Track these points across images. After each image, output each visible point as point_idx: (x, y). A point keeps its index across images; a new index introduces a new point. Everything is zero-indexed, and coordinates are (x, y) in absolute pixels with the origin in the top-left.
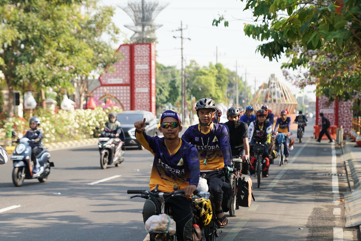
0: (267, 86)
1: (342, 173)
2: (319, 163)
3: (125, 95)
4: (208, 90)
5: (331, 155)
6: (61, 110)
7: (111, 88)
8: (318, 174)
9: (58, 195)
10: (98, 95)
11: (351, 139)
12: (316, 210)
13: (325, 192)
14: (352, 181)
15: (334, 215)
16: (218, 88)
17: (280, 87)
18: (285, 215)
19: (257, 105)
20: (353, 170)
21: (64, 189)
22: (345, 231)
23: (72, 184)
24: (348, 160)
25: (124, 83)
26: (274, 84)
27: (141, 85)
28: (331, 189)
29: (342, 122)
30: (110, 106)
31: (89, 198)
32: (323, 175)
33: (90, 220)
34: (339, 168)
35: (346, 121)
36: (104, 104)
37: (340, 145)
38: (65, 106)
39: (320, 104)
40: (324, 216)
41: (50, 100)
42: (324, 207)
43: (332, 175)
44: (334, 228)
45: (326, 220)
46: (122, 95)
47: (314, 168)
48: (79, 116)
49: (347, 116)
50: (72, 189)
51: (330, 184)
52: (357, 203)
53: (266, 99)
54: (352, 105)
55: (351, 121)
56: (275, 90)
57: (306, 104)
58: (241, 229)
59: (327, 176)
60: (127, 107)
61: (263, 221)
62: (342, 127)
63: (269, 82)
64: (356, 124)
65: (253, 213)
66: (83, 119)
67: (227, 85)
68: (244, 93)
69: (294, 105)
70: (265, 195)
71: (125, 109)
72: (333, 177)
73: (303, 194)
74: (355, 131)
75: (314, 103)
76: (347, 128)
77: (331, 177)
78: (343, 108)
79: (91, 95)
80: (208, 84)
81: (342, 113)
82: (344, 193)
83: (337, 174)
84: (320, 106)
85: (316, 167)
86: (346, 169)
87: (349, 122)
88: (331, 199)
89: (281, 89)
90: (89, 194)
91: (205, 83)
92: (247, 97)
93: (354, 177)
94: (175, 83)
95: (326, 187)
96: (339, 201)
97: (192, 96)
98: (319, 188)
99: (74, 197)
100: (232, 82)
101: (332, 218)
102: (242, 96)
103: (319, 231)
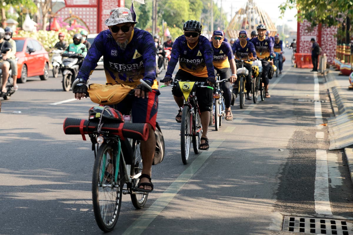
0: (245, 11)
1: (326, 100)
2: (300, 90)
3: (91, 17)
4: (180, 15)
5: (313, 83)
6: (23, 31)
7: (77, 9)
8: (299, 100)
9: (18, 114)
10: (63, 17)
11: (334, 68)
12: (297, 133)
13: (307, 117)
14: (337, 107)
15: (317, 139)
16: (191, 13)
17: (258, 13)
18: (263, 137)
19: (233, 32)
20: (337, 97)
21: (25, 108)
22: (329, 154)
23: (33, 104)
24: (332, 88)
25: (90, 4)
26: (252, 9)
27: (108, 6)
28: (313, 114)
29: (326, 51)
30: (75, 28)
31: (52, 117)
32: (305, 101)
33: (53, 137)
34: (322, 95)
35: (330, 50)
36: (68, 26)
37: (323, 73)
38: (27, 27)
39: (302, 31)
40: (306, 139)
41: (11, 20)
42: (306, 131)
43: (314, 101)
44: (316, 150)
45: (309, 142)
46: (88, 17)
47: (295, 95)
48: (42, 38)
49: (331, 44)
50: (33, 109)
51: (312, 110)
52: (342, 127)
53: (243, 25)
54: (336, 33)
55: (335, 50)
56: (253, 16)
57: (286, 34)
58: (216, 149)
59: (310, 102)
60: (93, 30)
61: (240, 142)
62: (325, 54)
63: (247, 7)
64: (340, 52)
65: (229, 135)
66: (46, 41)
67: (201, 11)
68: (219, 20)
69: (273, 32)
70: (242, 118)
71: (91, 31)
72: (316, 103)
73: (283, 118)
74: (339, 59)
75: (294, 32)
76: (331, 57)
77: (313, 103)
78: (326, 36)
79: (55, 16)
80: (181, 9)
81: (325, 41)
82: (327, 118)
83: (320, 101)
84: (301, 33)
85: (297, 94)
86: (329, 96)
87: (333, 51)
88: (313, 123)
89: (259, 15)
90: (51, 113)
91: (178, 8)
92: (223, 24)
93: (338, 103)
94: (146, 7)
95: (309, 113)
96: (323, 126)
97: (163, 21)
98: (300, 113)
99: (35, 115)
100: (207, 8)
101: (314, 141)
102: (217, 23)
103: (300, 153)
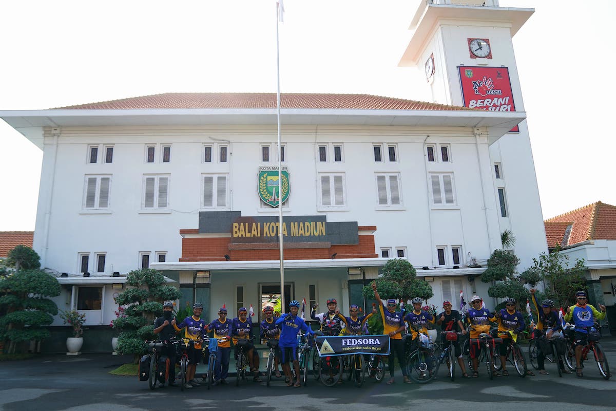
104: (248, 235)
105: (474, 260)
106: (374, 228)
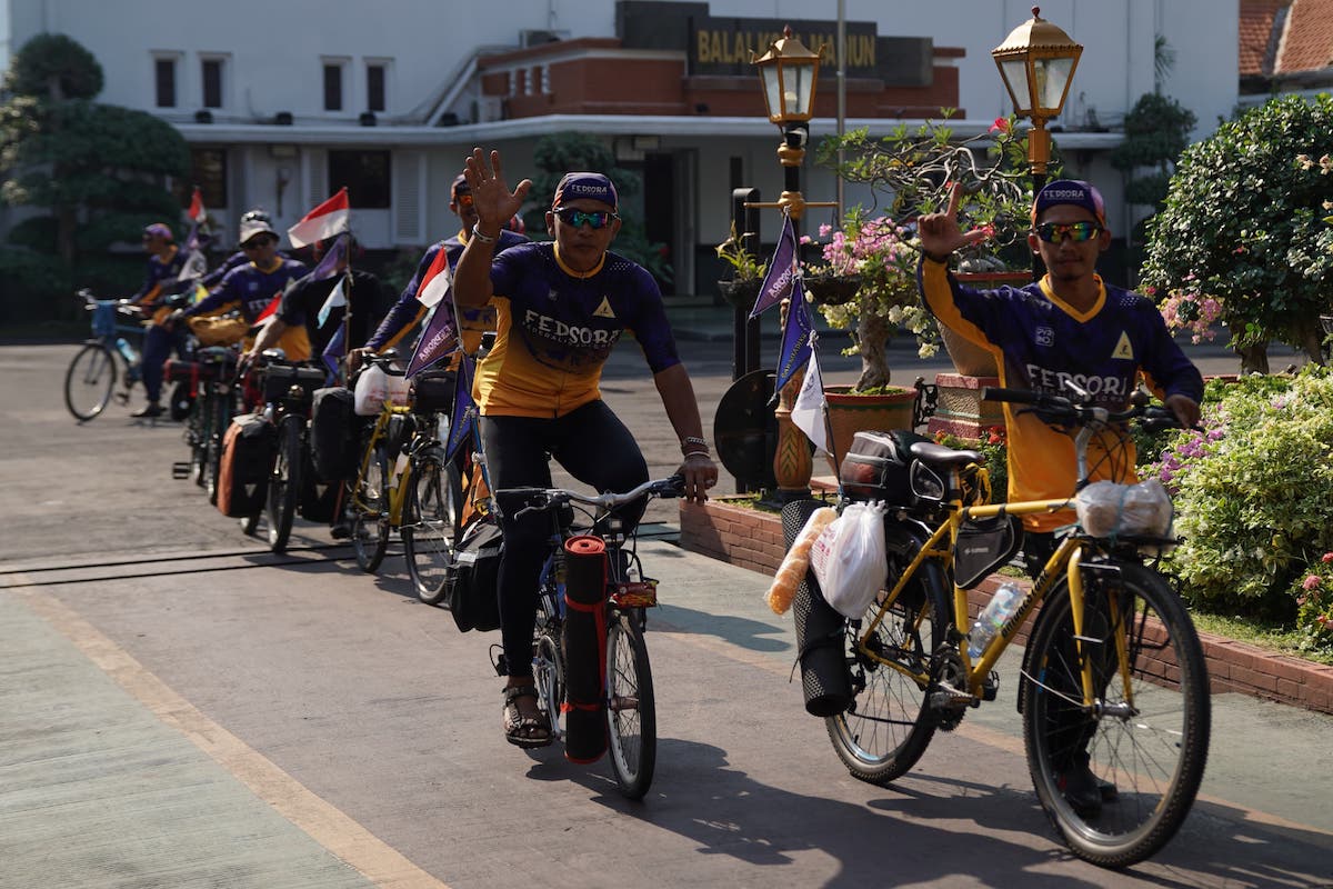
104: (728, 59)
105: (1091, 112)
106: (960, 53)
